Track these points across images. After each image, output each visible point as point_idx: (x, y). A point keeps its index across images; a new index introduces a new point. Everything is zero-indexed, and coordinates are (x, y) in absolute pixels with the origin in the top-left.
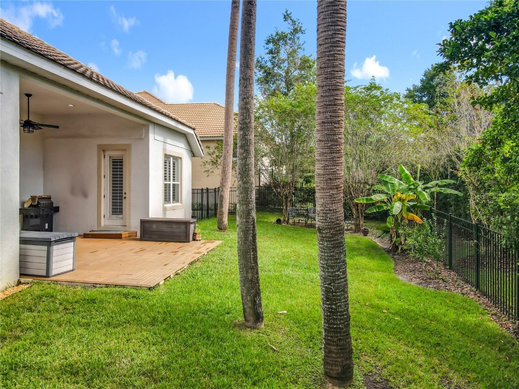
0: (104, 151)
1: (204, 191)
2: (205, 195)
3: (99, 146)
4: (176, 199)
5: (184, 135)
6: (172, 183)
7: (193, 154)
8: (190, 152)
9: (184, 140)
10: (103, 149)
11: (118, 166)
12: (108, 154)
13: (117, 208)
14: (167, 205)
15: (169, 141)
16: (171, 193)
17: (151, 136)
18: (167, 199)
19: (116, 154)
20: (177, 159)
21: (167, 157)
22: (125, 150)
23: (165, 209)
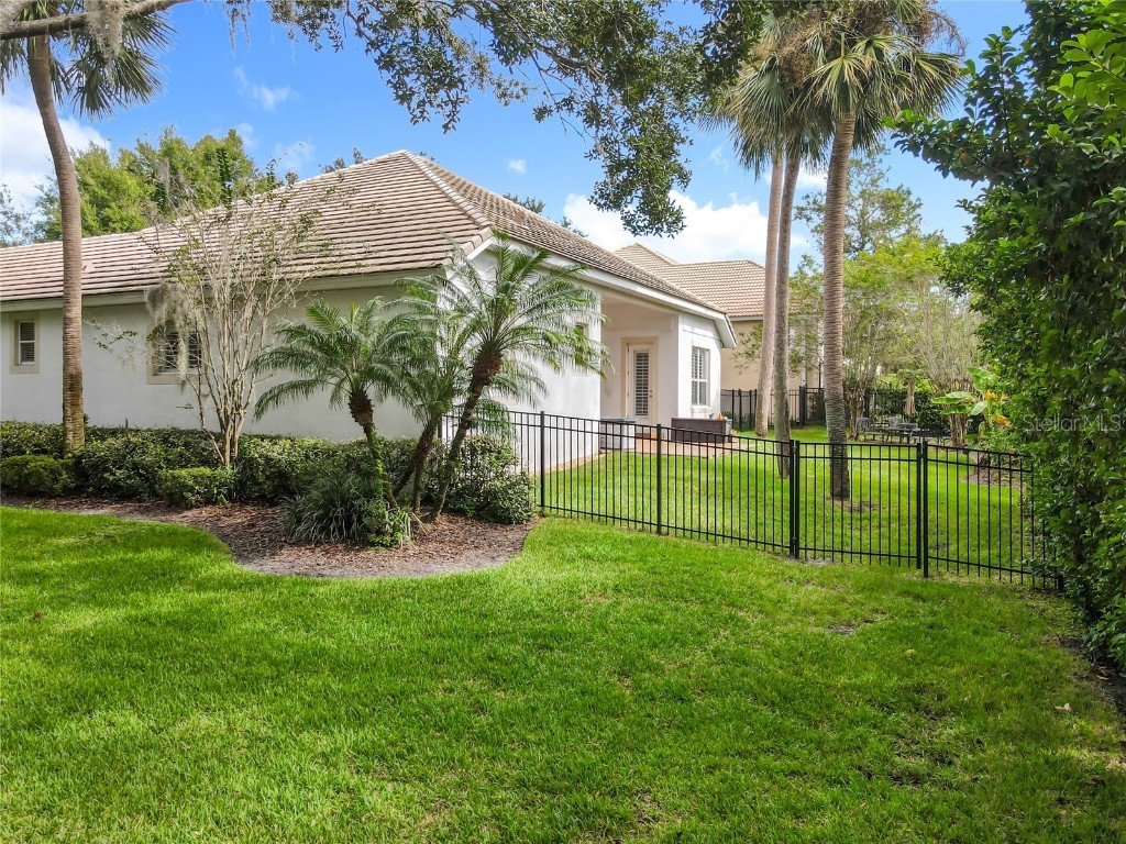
0: (628, 344)
1: (736, 394)
2: (737, 399)
3: (623, 339)
4: (703, 400)
5: (713, 322)
6: (698, 380)
7: (722, 344)
8: (718, 342)
9: (711, 328)
10: (627, 343)
11: (642, 360)
12: (632, 348)
13: (642, 406)
14: (694, 407)
15: (697, 330)
16: (699, 394)
17: (681, 327)
18: (694, 401)
19: (641, 348)
20: (704, 351)
21: (695, 349)
22: (652, 343)
23: (693, 411)
